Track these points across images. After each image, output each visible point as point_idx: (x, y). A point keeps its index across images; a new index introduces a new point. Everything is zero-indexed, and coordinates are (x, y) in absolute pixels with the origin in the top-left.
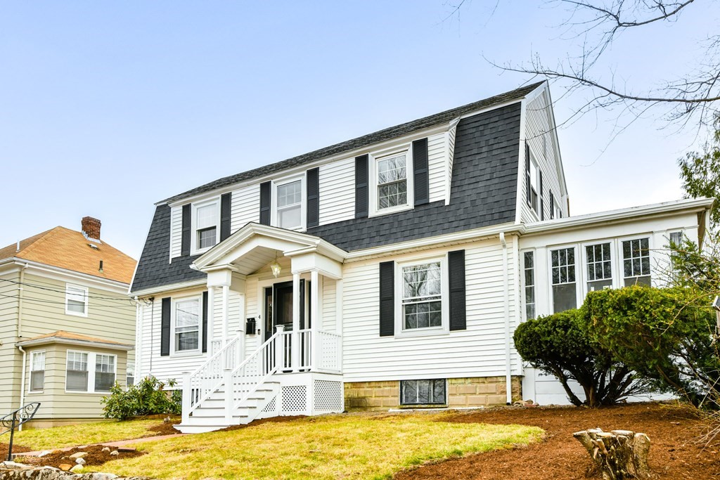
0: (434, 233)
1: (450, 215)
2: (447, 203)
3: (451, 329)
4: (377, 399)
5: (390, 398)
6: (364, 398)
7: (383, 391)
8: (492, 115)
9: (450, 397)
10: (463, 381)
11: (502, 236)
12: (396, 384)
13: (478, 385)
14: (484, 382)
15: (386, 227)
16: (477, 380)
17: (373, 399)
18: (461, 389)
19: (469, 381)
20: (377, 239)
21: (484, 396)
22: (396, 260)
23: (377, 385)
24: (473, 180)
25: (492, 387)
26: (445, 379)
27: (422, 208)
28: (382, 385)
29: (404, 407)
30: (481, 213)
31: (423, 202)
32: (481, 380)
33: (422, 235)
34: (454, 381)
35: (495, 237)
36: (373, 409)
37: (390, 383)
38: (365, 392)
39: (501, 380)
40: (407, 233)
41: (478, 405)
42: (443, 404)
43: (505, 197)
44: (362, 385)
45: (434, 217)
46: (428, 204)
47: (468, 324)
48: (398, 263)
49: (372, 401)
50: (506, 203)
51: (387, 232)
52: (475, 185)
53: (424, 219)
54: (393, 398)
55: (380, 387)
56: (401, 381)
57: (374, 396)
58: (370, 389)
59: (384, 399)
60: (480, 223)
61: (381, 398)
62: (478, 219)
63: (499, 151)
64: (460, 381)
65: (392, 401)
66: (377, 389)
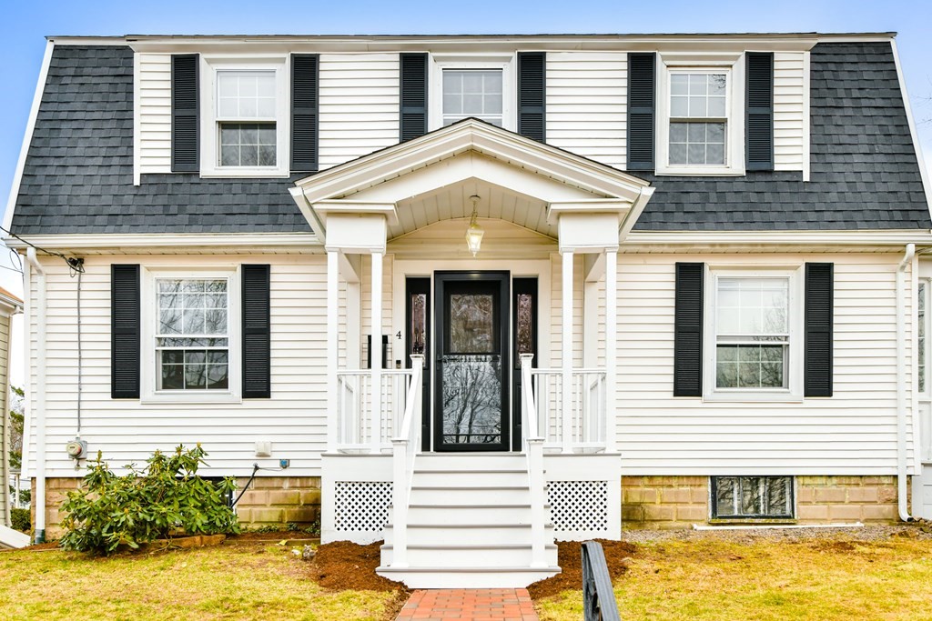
0: (790, 225)
1: (814, 199)
2: (806, 177)
3: (807, 394)
4: (665, 506)
5: (691, 507)
6: (639, 504)
7: (677, 493)
8: (844, 51)
9: (801, 507)
10: (823, 480)
11: (911, 249)
12: (703, 481)
13: (849, 488)
14: (858, 485)
15: (695, 197)
16: (847, 481)
17: (658, 506)
18: (820, 494)
19: (835, 481)
20: (679, 216)
21: (858, 506)
22: (709, 262)
23: (666, 482)
24: (840, 149)
25: (872, 493)
26: (792, 477)
27: (759, 177)
28: (674, 482)
29: (718, 521)
30: (870, 206)
31: (764, 166)
32: (853, 481)
33: (770, 225)
34: (808, 481)
35: (899, 250)
36: (657, 525)
37: (692, 481)
38: (642, 494)
39: (886, 481)
40: (739, 216)
41: (847, 520)
42: (789, 517)
43: (903, 188)
44: (636, 482)
45: (786, 198)
46: (771, 172)
47: (835, 387)
48: (711, 268)
49: (655, 509)
50: (909, 198)
51: (698, 208)
52: (848, 158)
53: (768, 197)
54: (696, 507)
55: (671, 486)
56: (713, 478)
57: (658, 501)
58: (652, 489)
59: (680, 507)
60: (873, 222)
61: (672, 506)
62: (868, 216)
63: (874, 112)
64: (819, 481)
65: (693, 510)
66: (665, 489)
